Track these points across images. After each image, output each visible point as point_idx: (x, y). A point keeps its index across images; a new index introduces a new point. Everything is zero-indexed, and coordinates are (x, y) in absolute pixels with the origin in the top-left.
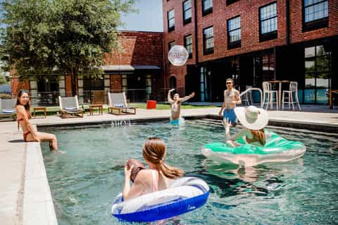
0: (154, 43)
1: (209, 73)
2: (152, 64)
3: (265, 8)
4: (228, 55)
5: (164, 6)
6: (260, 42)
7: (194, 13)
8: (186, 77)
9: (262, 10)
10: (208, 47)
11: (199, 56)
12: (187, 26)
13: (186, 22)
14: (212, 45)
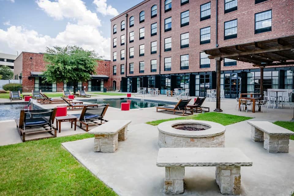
0: (106, 65)
1: (131, 81)
2: (105, 74)
5: (112, 50)
6: (151, 72)
7: (126, 56)
8: (121, 81)
9: (152, 61)
10: (131, 71)
11: (127, 73)
12: (123, 61)
13: (122, 59)
14: (133, 70)
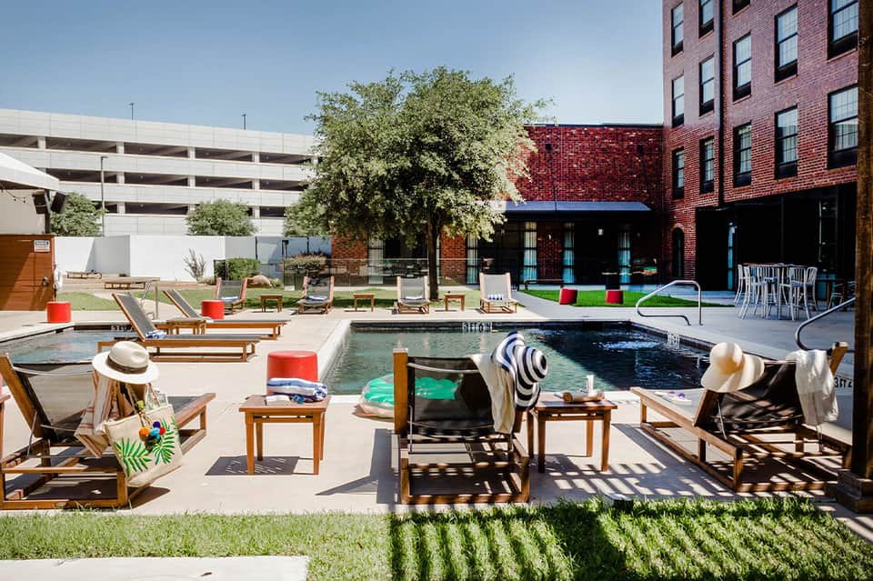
0: (640, 151)
3: (839, 95)
4: (775, 191)
5: (665, 66)
6: (828, 169)
7: (718, 90)
9: (834, 98)
10: (742, 169)
11: (725, 186)
12: (707, 118)
13: (705, 108)
14: (749, 167)
